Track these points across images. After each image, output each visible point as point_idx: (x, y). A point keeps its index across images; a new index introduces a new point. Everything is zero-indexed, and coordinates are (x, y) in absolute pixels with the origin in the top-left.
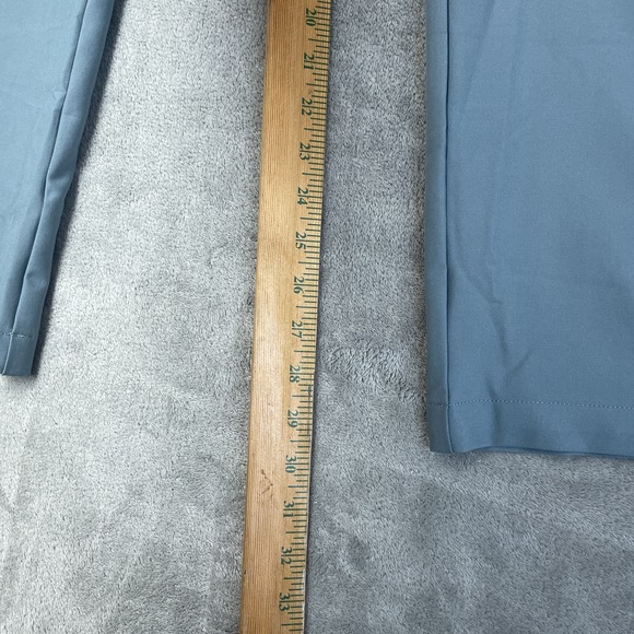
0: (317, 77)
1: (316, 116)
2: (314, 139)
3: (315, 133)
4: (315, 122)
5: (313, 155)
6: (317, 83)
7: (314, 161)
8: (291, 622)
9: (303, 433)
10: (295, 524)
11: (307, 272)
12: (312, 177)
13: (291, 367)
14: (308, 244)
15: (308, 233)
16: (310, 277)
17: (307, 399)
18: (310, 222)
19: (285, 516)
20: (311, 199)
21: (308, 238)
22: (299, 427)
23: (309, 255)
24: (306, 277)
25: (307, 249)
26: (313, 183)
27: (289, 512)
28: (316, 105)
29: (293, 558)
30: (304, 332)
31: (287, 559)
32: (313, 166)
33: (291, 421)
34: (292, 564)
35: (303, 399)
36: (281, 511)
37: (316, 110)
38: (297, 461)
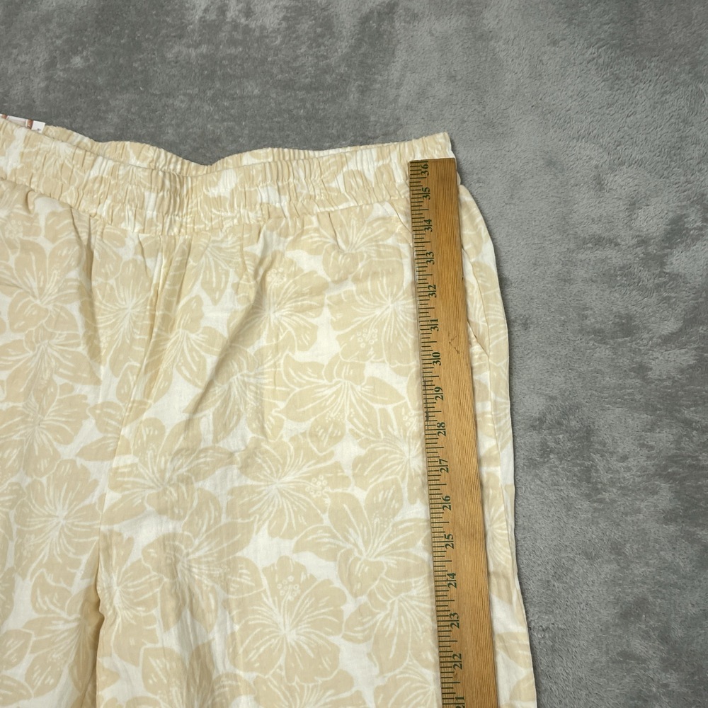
0: (451, 691)
1: (449, 654)
2: (447, 634)
3: (448, 639)
4: (448, 649)
5: (447, 618)
6: (451, 685)
7: (446, 613)
8: (424, 244)
9: (429, 383)
10: (428, 315)
11: (441, 516)
12: (446, 598)
13: (445, 435)
14: (443, 539)
15: (444, 549)
16: (438, 511)
17: (429, 410)
18: (443, 559)
19: (437, 320)
20: (444, 578)
21: (443, 544)
22: (434, 387)
23: (442, 530)
24: (441, 510)
25: (442, 534)
26: (444, 593)
27: (433, 323)
28: (450, 665)
29: (427, 290)
30: (437, 464)
31: (431, 289)
32: (446, 608)
33: (440, 392)
34: (427, 285)
35: (431, 410)
36: (441, 324)
37: (449, 659)
38: (432, 361)
